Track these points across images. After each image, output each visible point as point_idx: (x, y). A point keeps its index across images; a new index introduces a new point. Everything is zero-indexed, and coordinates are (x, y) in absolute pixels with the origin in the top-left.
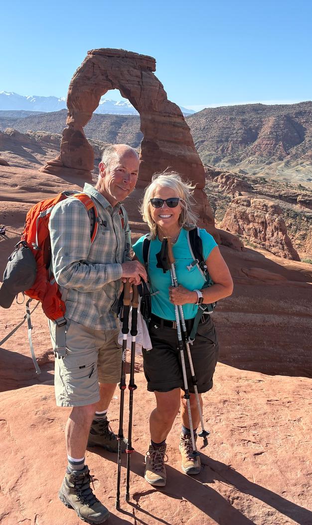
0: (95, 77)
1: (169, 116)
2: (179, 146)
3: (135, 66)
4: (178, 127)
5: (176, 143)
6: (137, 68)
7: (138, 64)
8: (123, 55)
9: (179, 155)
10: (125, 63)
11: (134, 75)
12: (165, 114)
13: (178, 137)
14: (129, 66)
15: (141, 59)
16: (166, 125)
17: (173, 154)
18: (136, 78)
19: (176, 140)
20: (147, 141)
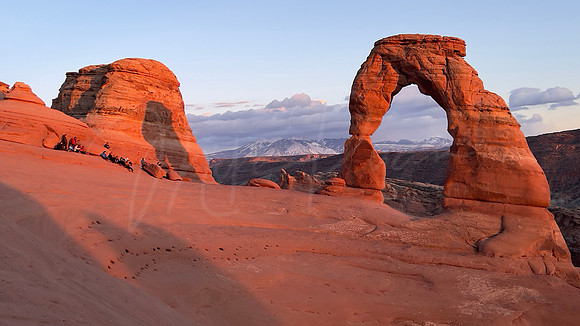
1: (488, 110)
2: (506, 149)
3: (437, 51)
4: (503, 123)
5: (500, 145)
6: (441, 53)
7: (442, 49)
8: (421, 41)
9: (507, 160)
10: (424, 49)
11: (436, 62)
12: (483, 108)
13: (503, 137)
14: (430, 53)
15: (446, 42)
16: (485, 122)
17: (497, 159)
18: (440, 66)
19: (502, 141)
20: (457, 144)
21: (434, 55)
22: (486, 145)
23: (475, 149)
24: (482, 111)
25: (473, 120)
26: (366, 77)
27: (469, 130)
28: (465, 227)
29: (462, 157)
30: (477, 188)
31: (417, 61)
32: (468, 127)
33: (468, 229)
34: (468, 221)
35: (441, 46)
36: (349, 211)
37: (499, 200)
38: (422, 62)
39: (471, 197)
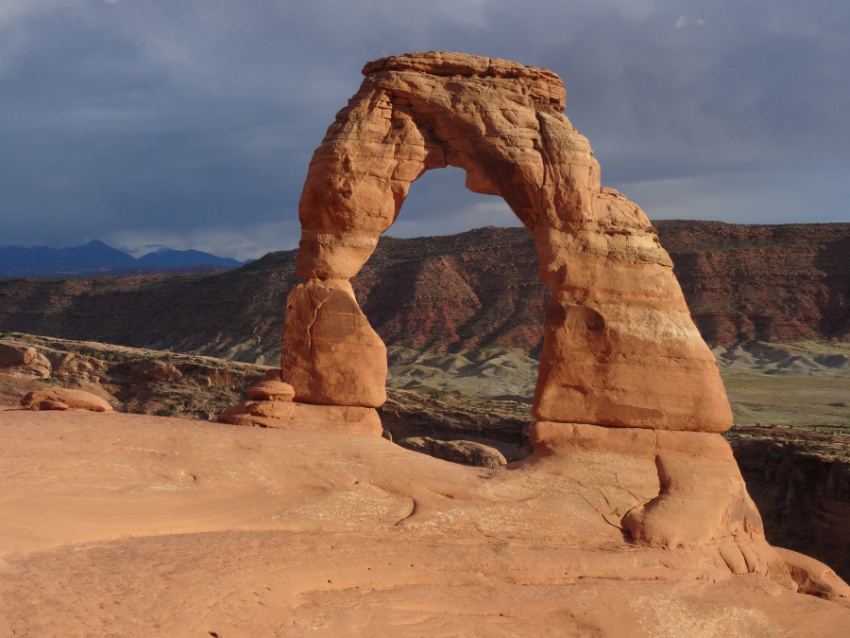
0: (398, 132)
1: (626, 233)
3: (521, 97)
4: (652, 260)
5: (649, 305)
6: (527, 103)
7: (528, 92)
8: (483, 70)
9: (666, 338)
10: (492, 90)
11: (520, 121)
12: (615, 227)
13: (655, 289)
14: (505, 99)
15: (535, 78)
16: (619, 257)
17: (647, 336)
18: (528, 130)
19: (651, 298)
20: (563, 304)
21: (514, 105)
22: (623, 307)
23: (603, 315)
24: (611, 234)
25: (596, 254)
26: (357, 143)
27: (588, 273)
28: (596, 486)
29: (574, 333)
30: (607, 399)
31: (478, 116)
32: (586, 268)
33: (603, 490)
34: (599, 473)
35: (526, 87)
36: (338, 466)
37: (648, 422)
38: (489, 118)
39: (592, 418)
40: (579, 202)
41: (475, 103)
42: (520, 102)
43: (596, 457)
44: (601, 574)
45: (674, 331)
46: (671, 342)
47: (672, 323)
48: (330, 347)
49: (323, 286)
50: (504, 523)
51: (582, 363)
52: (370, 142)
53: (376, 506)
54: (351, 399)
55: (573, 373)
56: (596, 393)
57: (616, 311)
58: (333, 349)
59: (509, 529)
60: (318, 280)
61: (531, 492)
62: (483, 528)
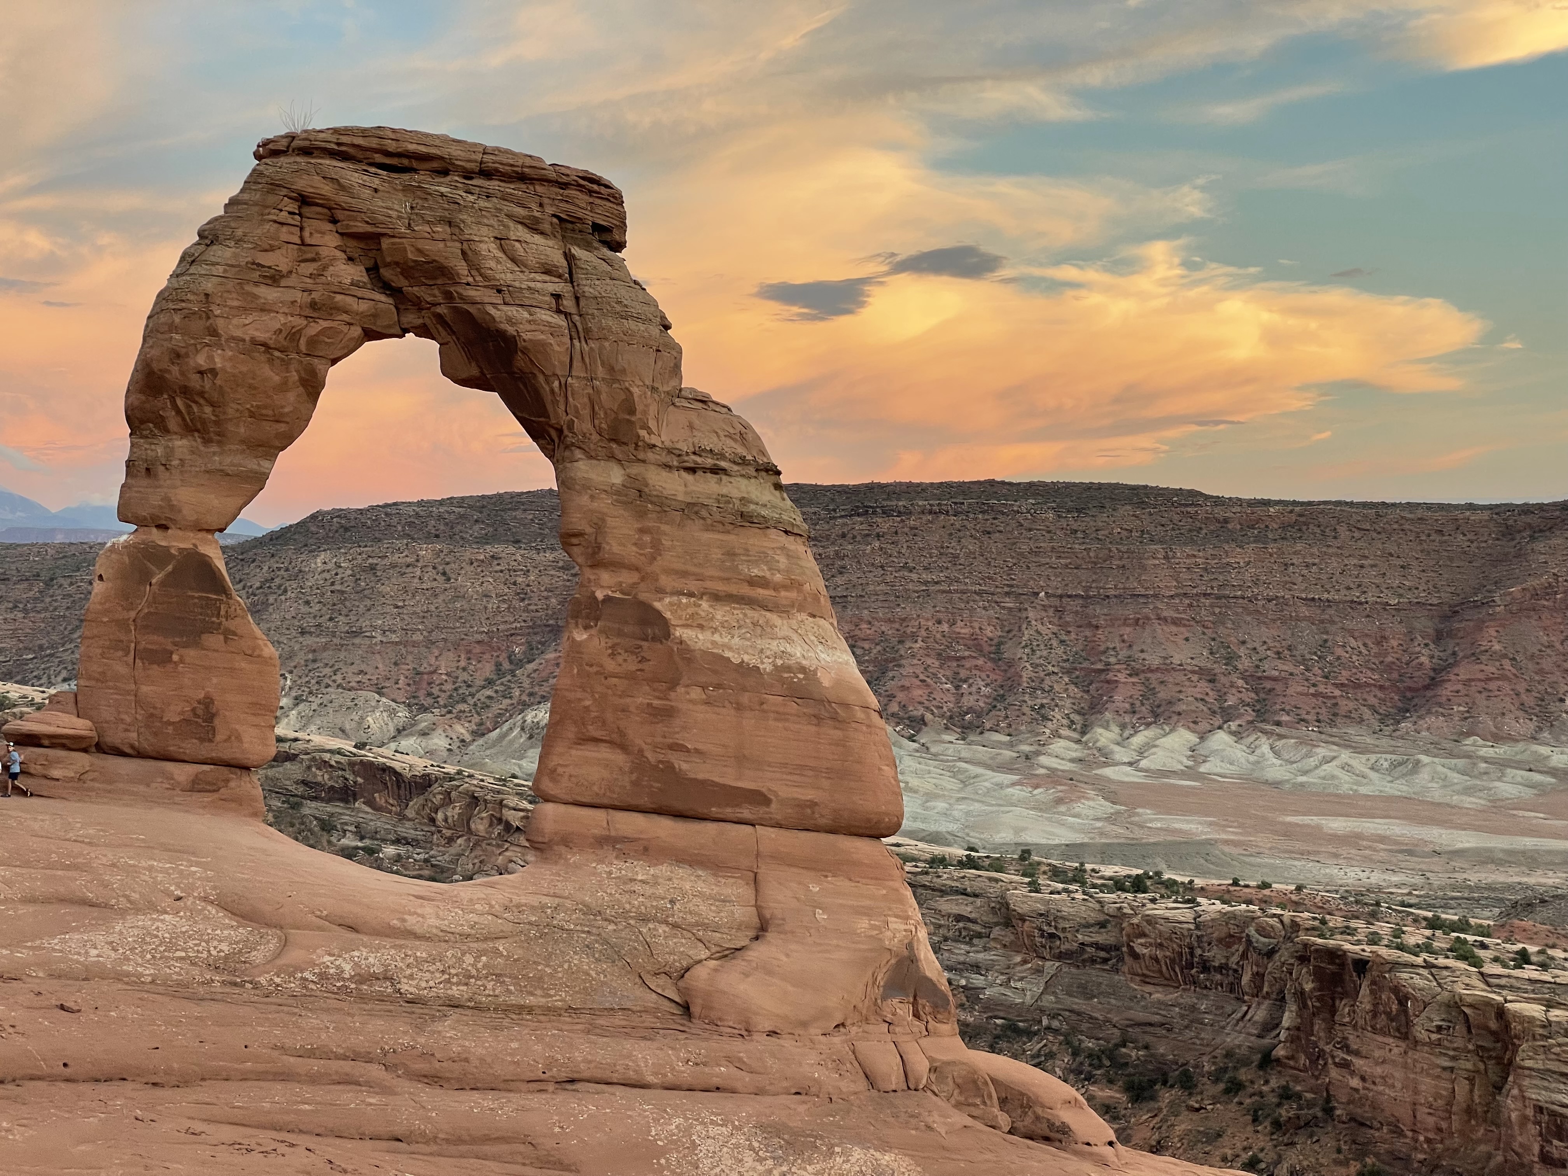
0: (309, 268)
1: (716, 470)
2: (776, 619)
3: (536, 218)
4: (763, 524)
5: (754, 603)
8: (468, 165)
9: (779, 662)
10: (482, 203)
11: (532, 261)
12: (699, 460)
13: (768, 574)
14: (506, 220)
15: (564, 186)
16: (704, 513)
17: (746, 658)
18: (547, 278)
19: (761, 591)
20: (600, 595)
21: (520, 232)
22: (705, 604)
23: (668, 615)
24: (692, 470)
25: (662, 504)
26: (230, 285)
27: (647, 538)
28: (632, 922)
29: (613, 647)
30: (670, 766)
31: (455, 248)
32: (642, 531)
33: (644, 930)
34: (641, 899)
35: (546, 201)
36: (150, 869)
37: (746, 813)
38: (476, 253)
39: (644, 801)
40: (632, 411)
41: (450, 224)
42: (533, 226)
43: (641, 871)
44: (615, 1077)
45: (797, 652)
46: (788, 669)
47: (795, 637)
48: (171, 653)
49: (163, 544)
50: (448, 981)
51: (628, 700)
52: (256, 284)
53: (207, 942)
54: (205, 751)
55: (609, 716)
56: (649, 755)
57: (690, 611)
58: (175, 657)
59: (455, 991)
60: (154, 530)
61: (508, 927)
62: (404, 988)
